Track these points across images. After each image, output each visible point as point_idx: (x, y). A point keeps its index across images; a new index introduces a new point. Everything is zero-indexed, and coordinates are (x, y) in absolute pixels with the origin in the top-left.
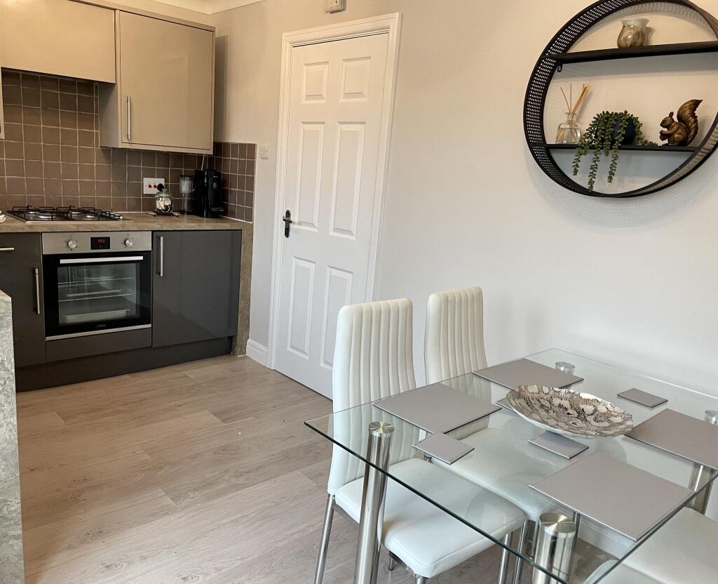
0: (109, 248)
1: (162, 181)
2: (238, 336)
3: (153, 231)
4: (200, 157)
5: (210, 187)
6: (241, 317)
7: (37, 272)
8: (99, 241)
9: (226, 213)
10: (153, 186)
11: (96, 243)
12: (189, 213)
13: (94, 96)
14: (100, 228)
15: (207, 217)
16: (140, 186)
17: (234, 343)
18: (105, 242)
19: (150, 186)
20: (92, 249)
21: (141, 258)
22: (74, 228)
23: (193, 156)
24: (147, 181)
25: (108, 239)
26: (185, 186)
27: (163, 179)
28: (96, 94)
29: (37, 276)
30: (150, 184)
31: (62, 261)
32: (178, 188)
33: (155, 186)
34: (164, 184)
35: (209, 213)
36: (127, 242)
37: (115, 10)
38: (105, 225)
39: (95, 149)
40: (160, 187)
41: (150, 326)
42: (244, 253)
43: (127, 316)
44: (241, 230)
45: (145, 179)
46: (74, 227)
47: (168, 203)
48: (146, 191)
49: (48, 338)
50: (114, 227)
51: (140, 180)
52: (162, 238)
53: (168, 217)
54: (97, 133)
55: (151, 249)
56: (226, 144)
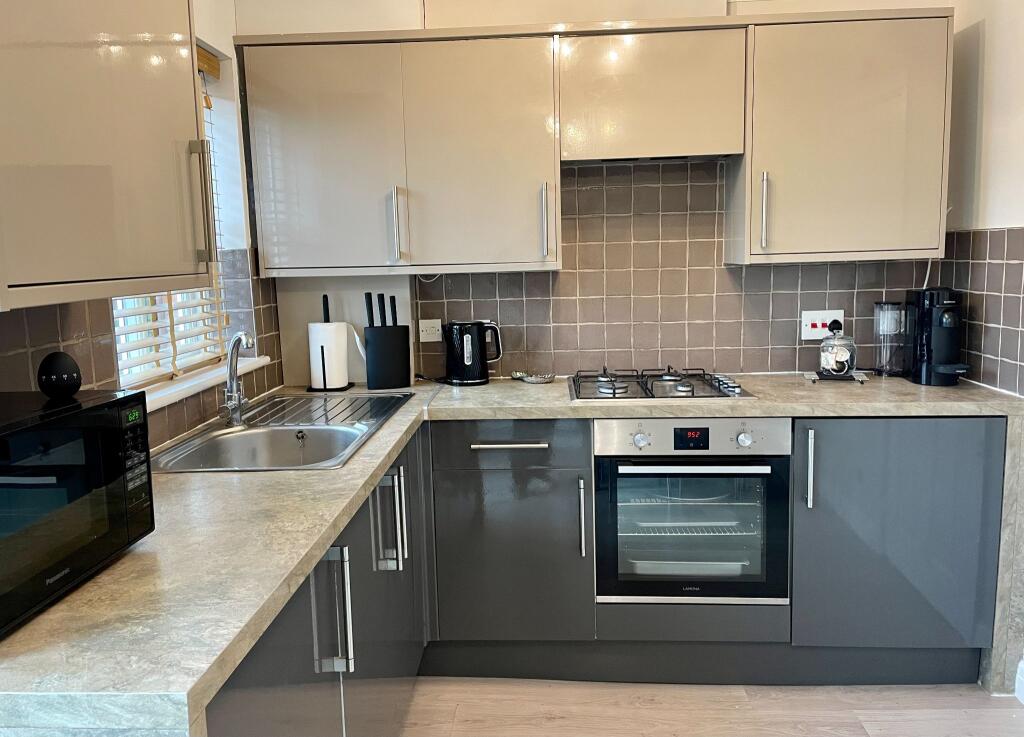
0: (706, 447)
1: (839, 315)
2: (994, 651)
3: (794, 419)
4: (922, 264)
5: (935, 322)
6: (1004, 610)
7: (582, 486)
8: (689, 434)
9: (973, 373)
10: (819, 325)
11: (682, 438)
12: (892, 374)
13: (718, 183)
14: (687, 411)
15: (928, 383)
16: (795, 327)
17: (984, 663)
18: (701, 438)
19: (814, 326)
20: (676, 448)
21: (767, 470)
22: (645, 413)
23: (909, 263)
24: (808, 317)
25: (704, 433)
26: (887, 322)
27: (842, 312)
28: (721, 177)
29: (582, 491)
30: (813, 322)
31: (622, 469)
32: (870, 326)
33: (824, 325)
34: (842, 321)
35: (933, 378)
36: (741, 437)
37: (746, 27)
38: (700, 408)
39: (716, 270)
40: (835, 326)
41: (786, 601)
42: (1013, 467)
43: (742, 576)
44: (1006, 417)
45: (803, 312)
46: (645, 411)
47: (845, 356)
48: (807, 334)
49: (601, 599)
50: (718, 411)
51: (795, 313)
52: (811, 433)
53: (842, 384)
54: (720, 243)
55: (790, 453)
56: (979, 235)
